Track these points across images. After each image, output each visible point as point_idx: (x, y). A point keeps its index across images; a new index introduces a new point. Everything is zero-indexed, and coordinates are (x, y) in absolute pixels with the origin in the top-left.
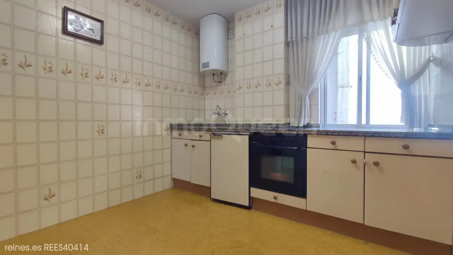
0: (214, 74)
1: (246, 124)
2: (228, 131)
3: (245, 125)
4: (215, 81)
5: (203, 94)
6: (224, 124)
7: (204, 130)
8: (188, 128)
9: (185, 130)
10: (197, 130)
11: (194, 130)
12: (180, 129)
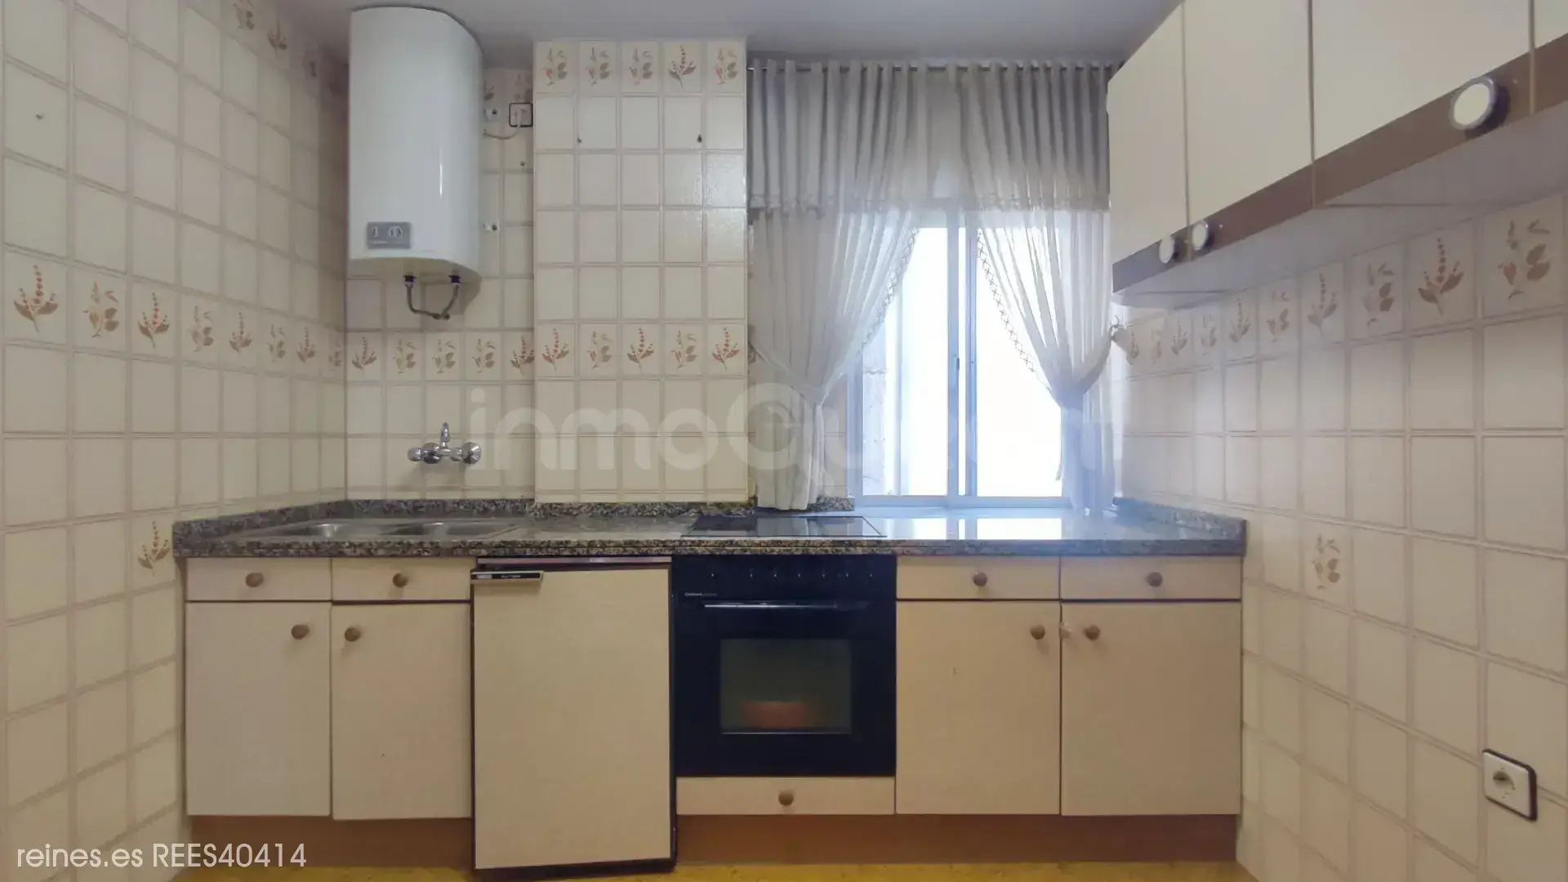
0: (409, 278)
1: (589, 504)
2: (567, 553)
3: (582, 509)
4: (415, 307)
5: (337, 360)
6: (459, 503)
7: (425, 551)
8: (314, 544)
9: (292, 556)
10: (381, 552)
11: (359, 551)
12: (257, 551)
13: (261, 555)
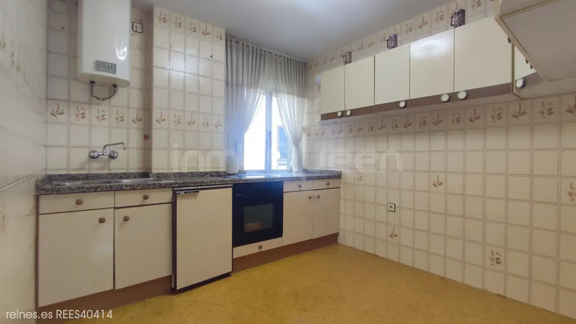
0: (93, 82)
4: (94, 95)
7: (156, 186)
8: (109, 186)
9: (100, 191)
10: (139, 188)
11: (129, 188)
12: (82, 190)
13: (84, 192)
